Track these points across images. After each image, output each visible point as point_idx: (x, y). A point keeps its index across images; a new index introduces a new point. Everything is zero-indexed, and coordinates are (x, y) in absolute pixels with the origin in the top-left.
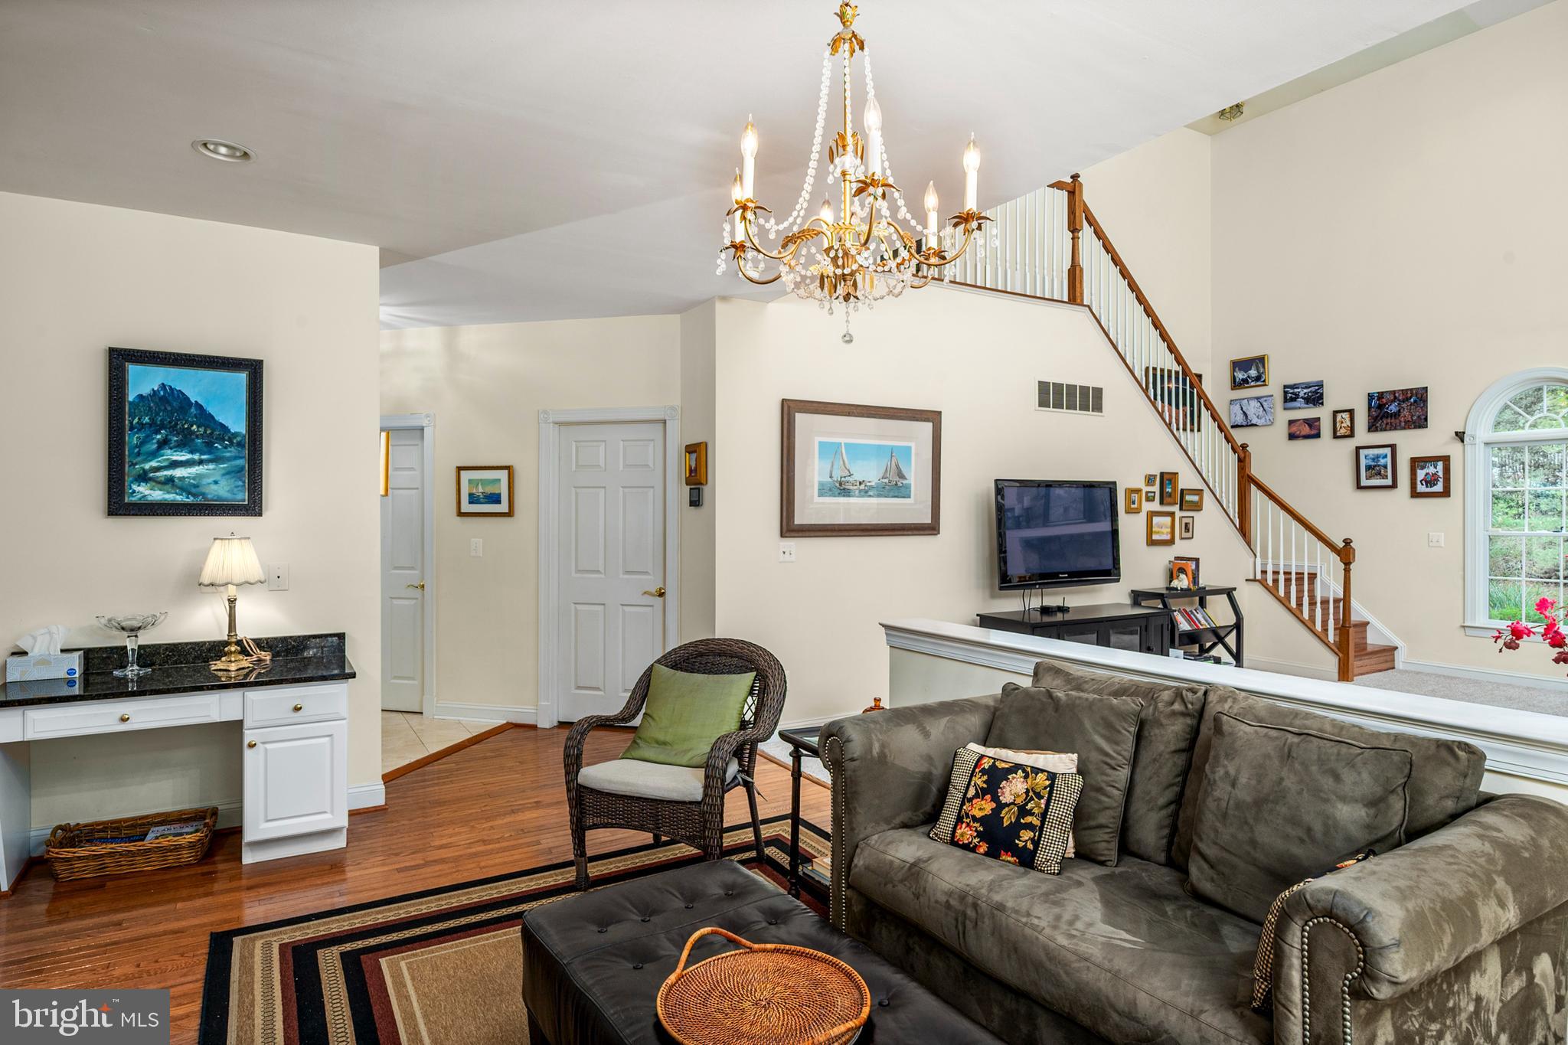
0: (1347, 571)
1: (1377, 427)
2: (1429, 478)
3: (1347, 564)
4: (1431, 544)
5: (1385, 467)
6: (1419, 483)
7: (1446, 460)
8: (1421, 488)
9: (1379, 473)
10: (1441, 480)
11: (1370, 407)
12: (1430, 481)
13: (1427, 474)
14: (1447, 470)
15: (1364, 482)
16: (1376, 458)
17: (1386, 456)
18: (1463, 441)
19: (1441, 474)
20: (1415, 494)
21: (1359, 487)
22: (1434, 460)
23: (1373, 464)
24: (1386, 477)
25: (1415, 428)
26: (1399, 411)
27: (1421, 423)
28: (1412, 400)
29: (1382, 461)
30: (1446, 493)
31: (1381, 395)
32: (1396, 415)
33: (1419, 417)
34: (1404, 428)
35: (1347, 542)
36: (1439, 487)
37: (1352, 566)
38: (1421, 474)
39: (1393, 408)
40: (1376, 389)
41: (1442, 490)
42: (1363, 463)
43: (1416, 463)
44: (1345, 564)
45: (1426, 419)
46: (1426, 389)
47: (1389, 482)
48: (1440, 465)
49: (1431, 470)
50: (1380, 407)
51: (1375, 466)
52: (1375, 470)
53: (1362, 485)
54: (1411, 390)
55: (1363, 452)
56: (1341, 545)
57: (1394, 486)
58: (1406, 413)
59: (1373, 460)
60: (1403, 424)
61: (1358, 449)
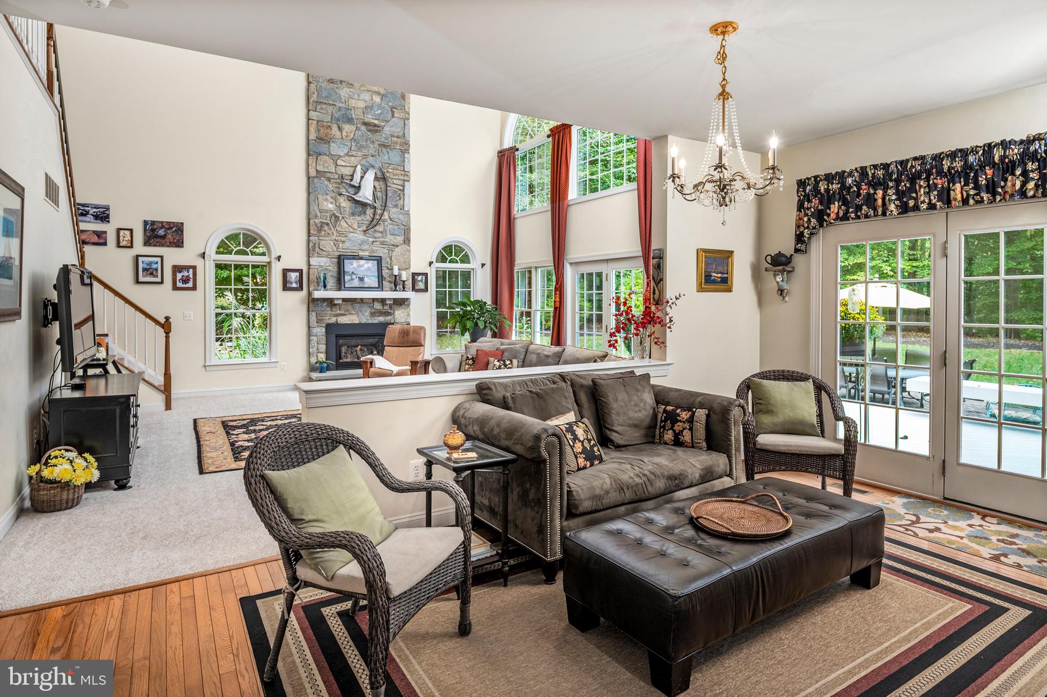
0: (167, 338)
1: (150, 243)
2: (184, 278)
3: (167, 333)
4: (185, 319)
5: (157, 270)
6: (178, 281)
7: (194, 268)
8: (179, 285)
9: (152, 274)
10: (192, 280)
11: (145, 230)
12: (185, 280)
13: (183, 276)
14: (195, 274)
15: (141, 279)
16: (150, 264)
17: (157, 263)
18: (204, 258)
19: (191, 276)
20: (175, 288)
21: (137, 282)
22: (187, 268)
23: (148, 267)
24: (157, 276)
25: (176, 246)
26: (165, 235)
27: (179, 244)
28: (174, 229)
29: (154, 266)
30: (194, 288)
31: (153, 223)
32: (164, 237)
33: (178, 240)
34: (168, 246)
35: (167, 318)
36: (190, 285)
37: (170, 334)
38: (179, 276)
39: (161, 232)
40: (150, 218)
41: (192, 286)
42: (141, 266)
43: (177, 269)
45: (183, 242)
46: (182, 224)
47: (159, 279)
48: (191, 271)
49: (186, 274)
50: (153, 230)
51: (150, 269)
52: (149, 271)
53: (140, 281)
54: (174, 223)
55: (141, 259)
56: (163, 321)
57: (162, 282)
58: (169, 236)
59: (148, 264)
60: (168, 243)
61: (137, 256)
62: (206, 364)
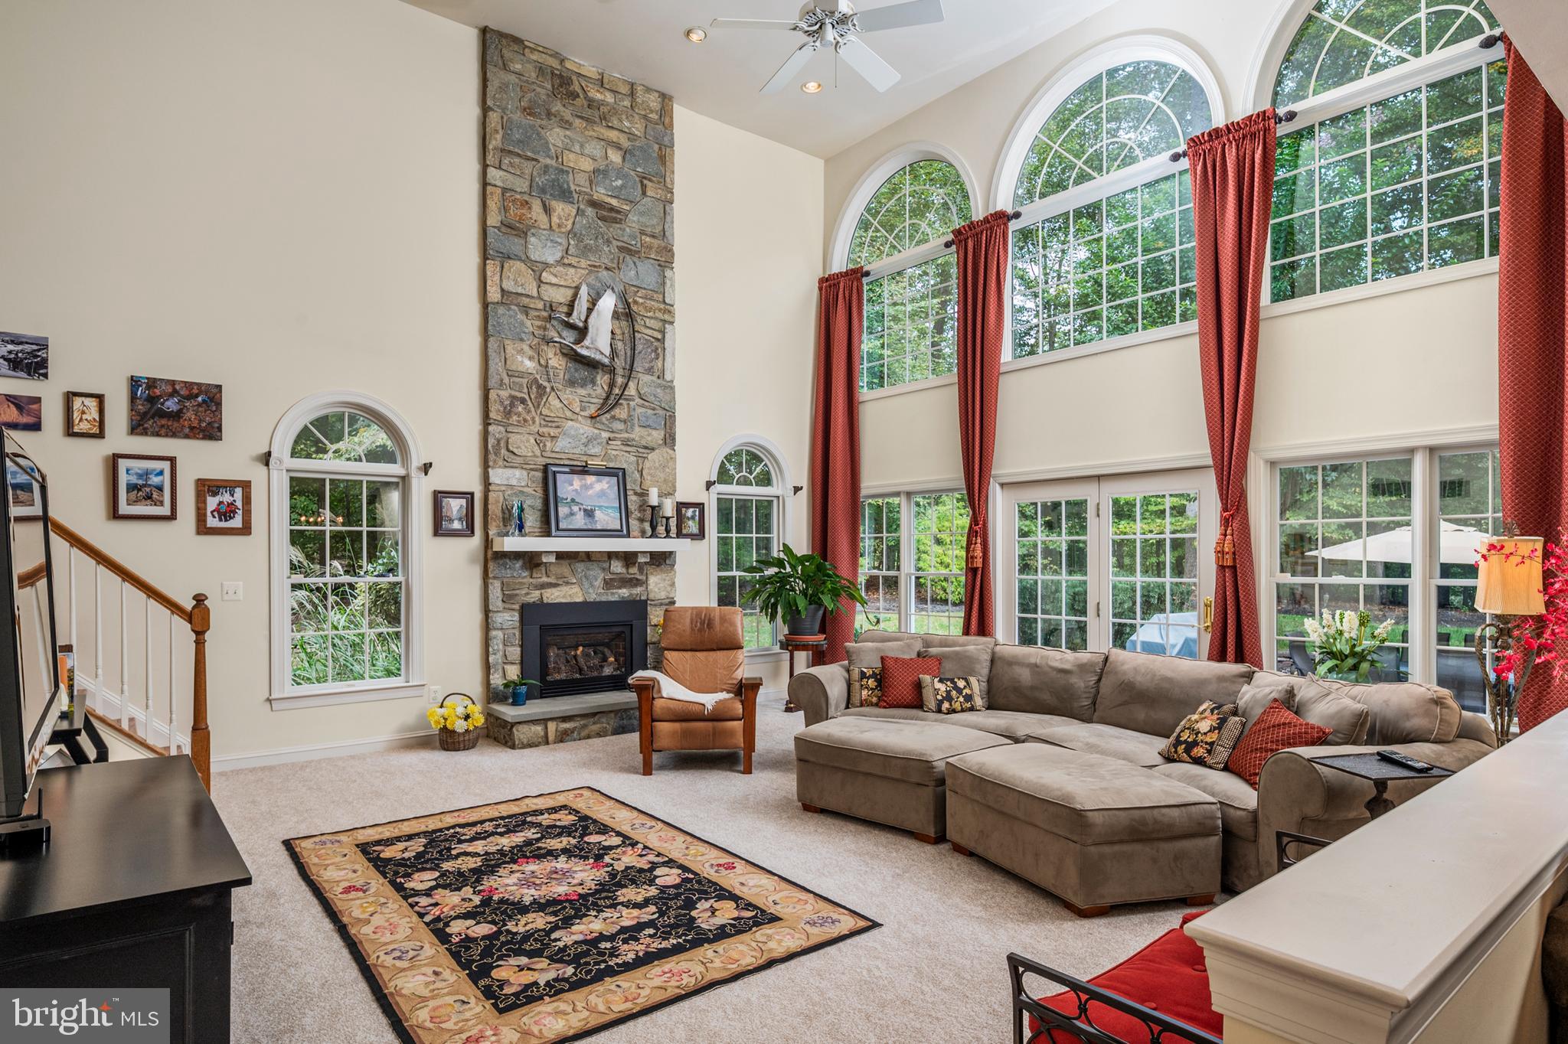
0: (200, 644)
1: (145, 429)
2: (223, 509)
3: (200, 634)
4: (226, 597)
5: (160, 489)
6: (209, 514)
7: (246, 486)
8: (212, 522)
9: (149, 497)
10: (240, 512)
11: (133, 398)
12: (226, 513)
13: (221, 503)
14: (247, 500)
15: (124, 508)
16: (147, 474)
17: (161, 473)
18: (267, 464)
19: (239, 504)
20: (202, 529)
21: (115, 515)
22: (230, 485)
23: (140, 482)
24: (162, 503)
25: (204, 438)
26: (180, 411)
27: (211, 432)
28: (200, 399)
29: (155, 480)
30: (246, 530)
31: (152, 383)
32: (177, 415)
33: (209, 424)
34: (187, 437)
35: (200, 599)
36: (237, 522)
37: (207, 636)
38: (212, 503)
39: (171, 405)
40: (145, 372)
41: (240, 526)
42: (123, 480)
43: (206, 488)
44: (197, 633)
45: (220, 429)
46: (219, 387)
47: (165, 510)
48: (238, 492)
49: (226, 498)
50: (152, 400)
51: (145, 485)
52: (143, 491)
53: (121, 512)
54: (199, 385)
55: (123, 464)
56: (188, 604)
57: (172, 517)
58: (189, 414)
59: (140, 476)
60: (187, 430)
61: (115, 458)
62: (273, 697)
